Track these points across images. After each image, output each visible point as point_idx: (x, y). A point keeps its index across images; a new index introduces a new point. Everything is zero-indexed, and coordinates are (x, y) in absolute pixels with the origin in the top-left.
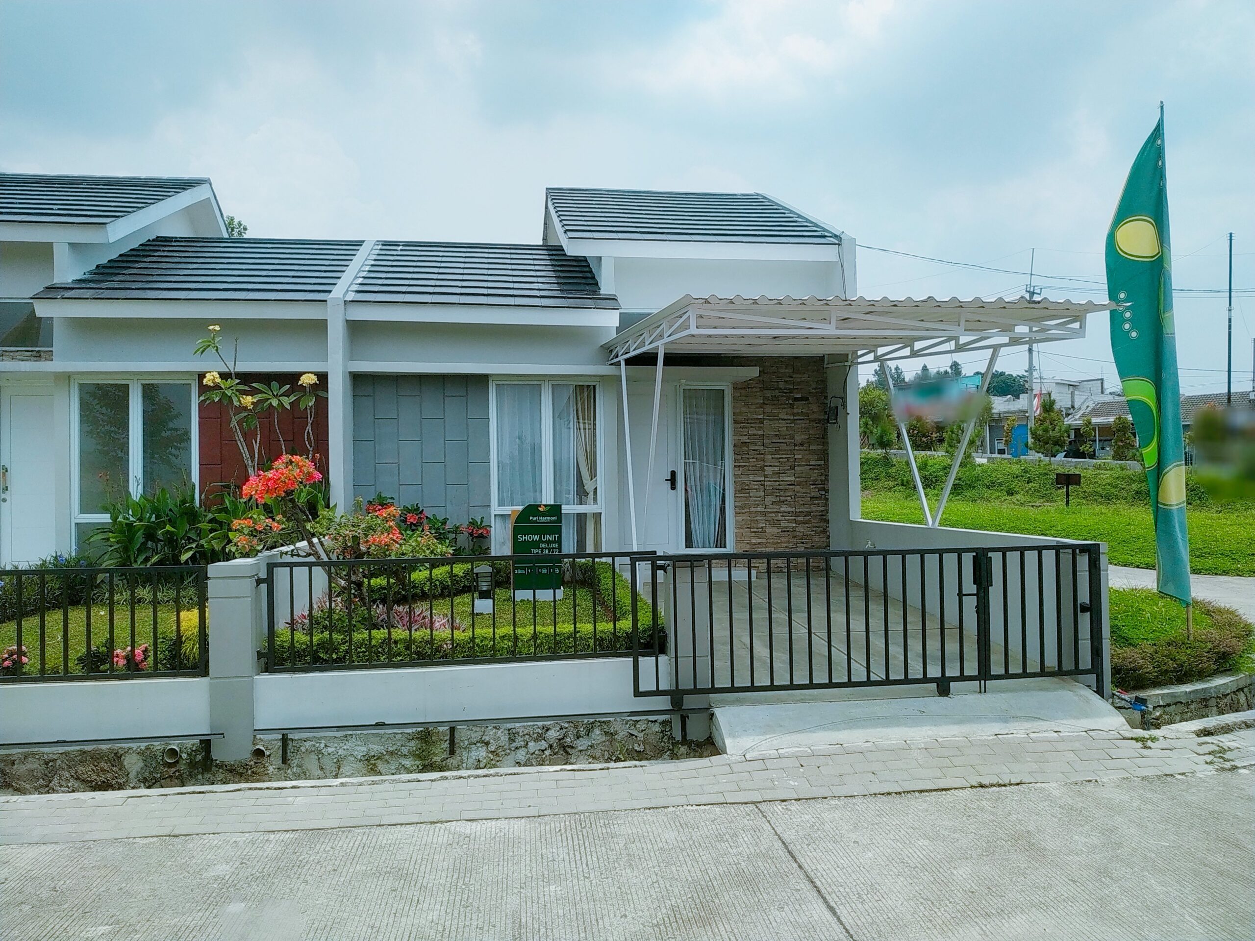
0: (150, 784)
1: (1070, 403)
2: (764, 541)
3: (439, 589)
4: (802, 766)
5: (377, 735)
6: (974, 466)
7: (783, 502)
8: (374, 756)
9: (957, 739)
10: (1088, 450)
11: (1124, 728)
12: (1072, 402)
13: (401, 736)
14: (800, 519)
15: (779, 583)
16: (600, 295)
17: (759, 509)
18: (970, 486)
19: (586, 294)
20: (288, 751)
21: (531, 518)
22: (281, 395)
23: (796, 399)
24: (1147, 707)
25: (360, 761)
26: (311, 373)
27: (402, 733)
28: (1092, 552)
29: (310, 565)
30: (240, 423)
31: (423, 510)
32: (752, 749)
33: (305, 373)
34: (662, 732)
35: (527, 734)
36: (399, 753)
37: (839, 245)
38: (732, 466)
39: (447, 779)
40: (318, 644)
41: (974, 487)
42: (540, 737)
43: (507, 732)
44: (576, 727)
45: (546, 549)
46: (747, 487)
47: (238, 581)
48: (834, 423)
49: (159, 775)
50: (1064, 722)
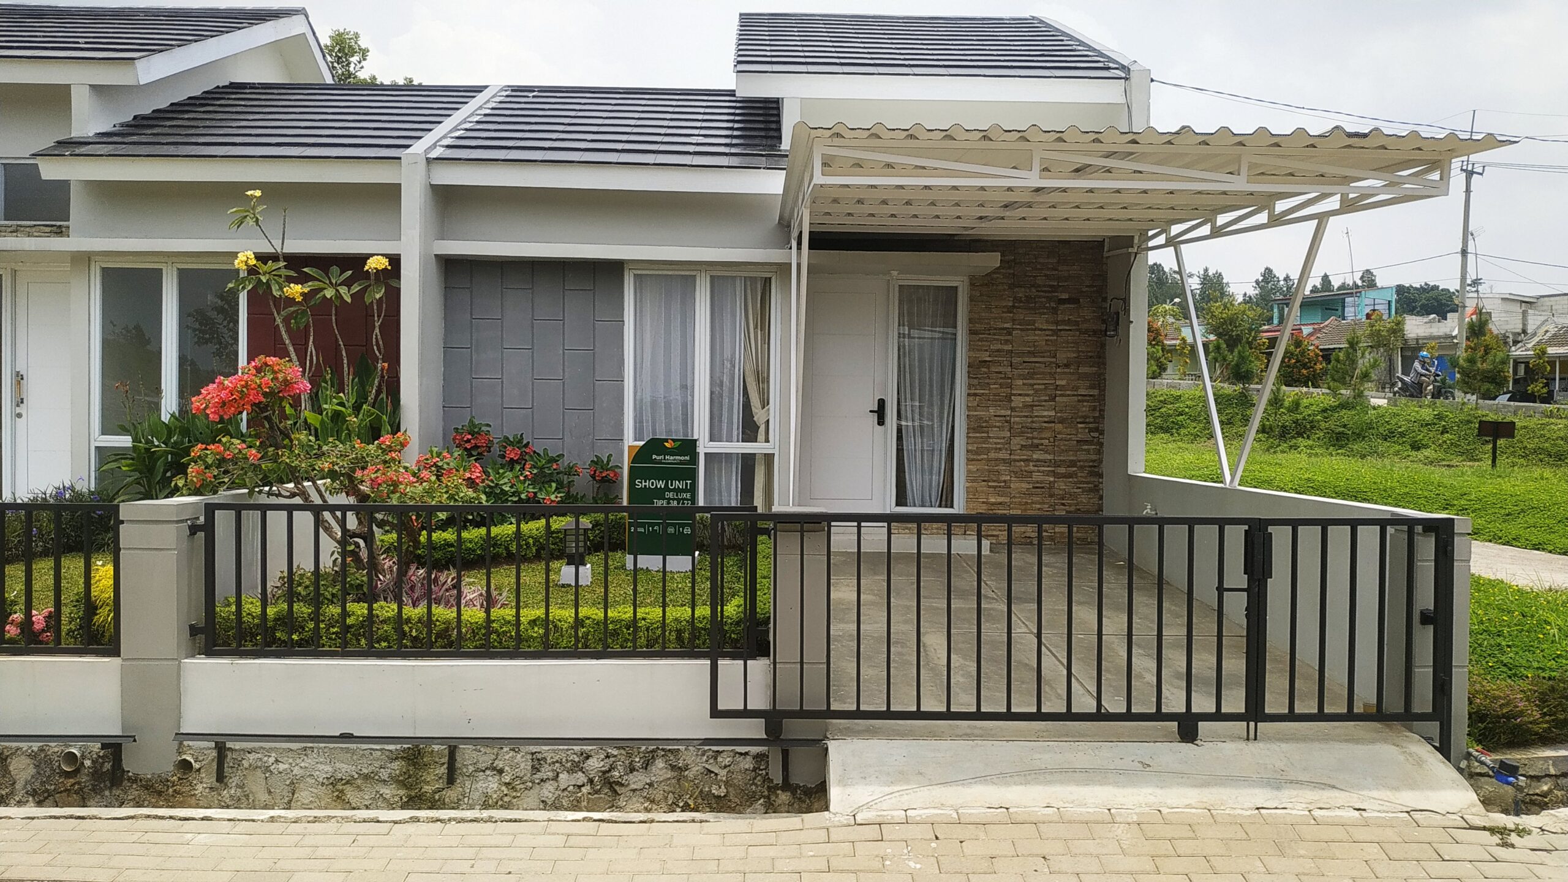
0: (41, 798)
1: (1521, 326)
2: (1007, 500)
3: (534, 549)
4: (937, 838)
5: (347, 750)
6: (1366, 407)
7: (1037, 446)
8: (342, 779)
9: (1194, 811)
10: (1539, 391)
11: (1474, 810)
12: (1524, 325)
13: (379, 753)
14: (1062, 470)
15: (1024, 559)
16: (780, 151)
17: (1001, 455)
18: (1359, 435)
19: (761, 150)
20: (226, 765)
21: (654, 457)
22: (339, 285)
23: (1062, 301)
24: (1517, 779)
25: (323, 784)
26: (382, 255)
27: (381, 750)
28: (1443, 532)
29: (290, 509)
30: (286, 321)
31: (528, 443)
32: (868, 806)
33: (372, 255)
34: (754, 770)
35: (557, 762)
36: (377, 777)
37: (1126, 79)
38: (964, 394)
39: (419, 821)
40: (276, 620)
41: (1364, 437)
42: (576, 767)
43: (529, 757)
44: (629, 755)
45: (674, 499)
46: (984, 425)
47: (160, 526)
48: (1113, 336)
49: (53, 787)
50: (1375, 794)
